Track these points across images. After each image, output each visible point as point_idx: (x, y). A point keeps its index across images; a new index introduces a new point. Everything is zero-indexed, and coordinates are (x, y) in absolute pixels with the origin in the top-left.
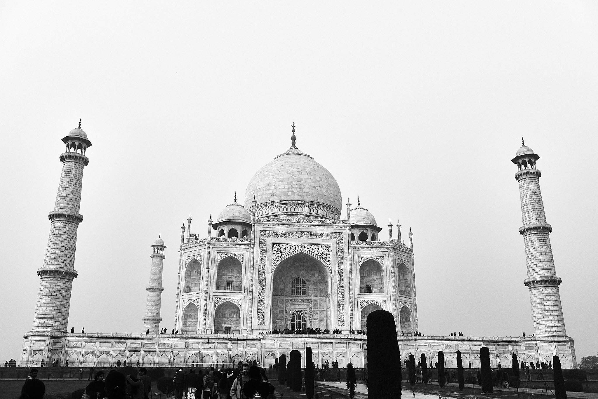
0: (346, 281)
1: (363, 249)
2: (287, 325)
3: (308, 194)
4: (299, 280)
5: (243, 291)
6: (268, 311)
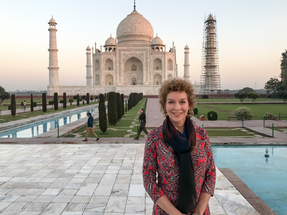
0: (148, 66)
1: (155, 55)
2: (130, 81)
4: (134, 65)
5: (114, 70)
6: (122, 77)
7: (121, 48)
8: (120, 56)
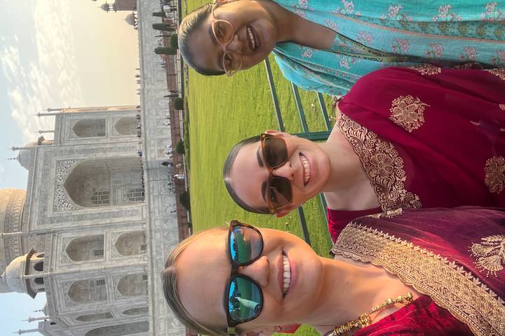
4: (93, 198)
5: (104, 233)
8: (60, 219)
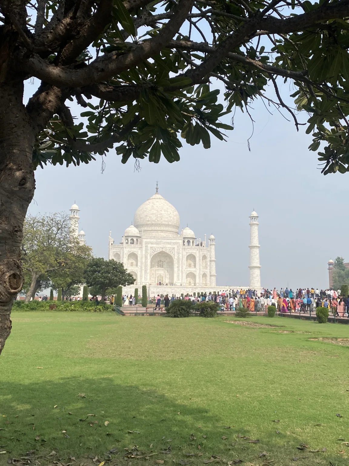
0: (180, 262)
1: (188, 249)
2: (155, 280)
3: (165, 221)
4: (160, 261)
5: (138, 267)
6: (149, 275)
7: (148, 240)
8: (146, 250)
